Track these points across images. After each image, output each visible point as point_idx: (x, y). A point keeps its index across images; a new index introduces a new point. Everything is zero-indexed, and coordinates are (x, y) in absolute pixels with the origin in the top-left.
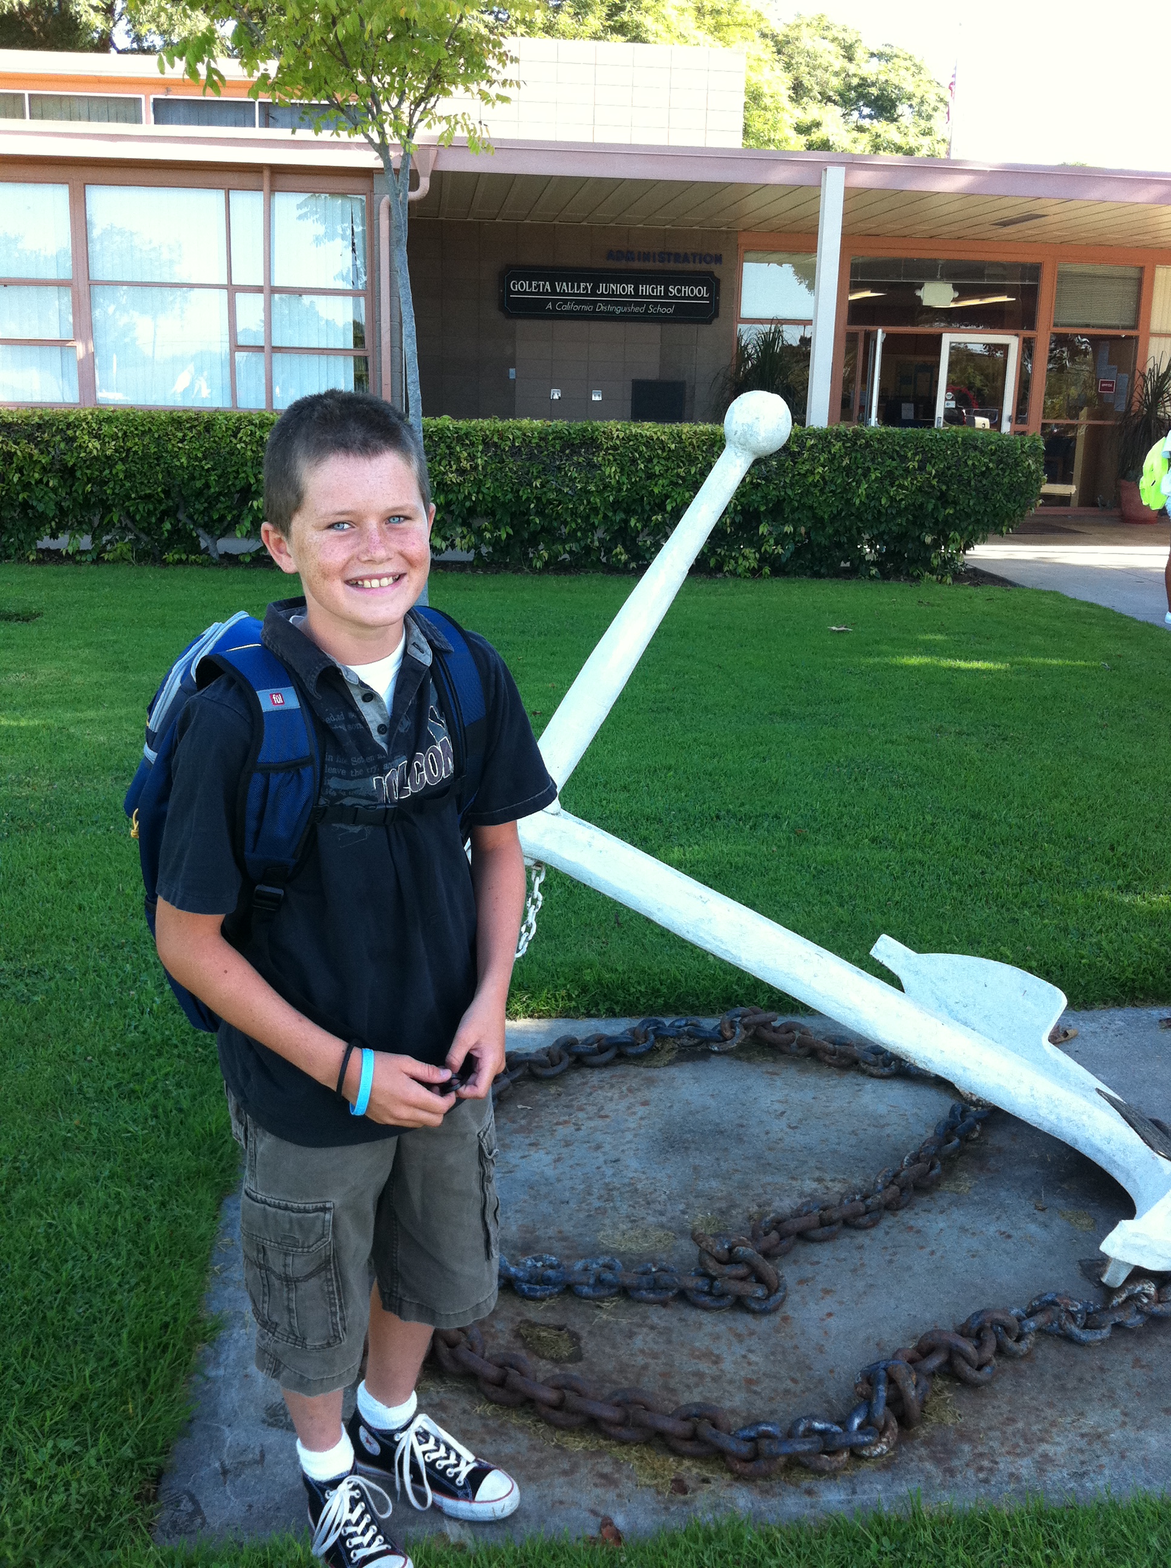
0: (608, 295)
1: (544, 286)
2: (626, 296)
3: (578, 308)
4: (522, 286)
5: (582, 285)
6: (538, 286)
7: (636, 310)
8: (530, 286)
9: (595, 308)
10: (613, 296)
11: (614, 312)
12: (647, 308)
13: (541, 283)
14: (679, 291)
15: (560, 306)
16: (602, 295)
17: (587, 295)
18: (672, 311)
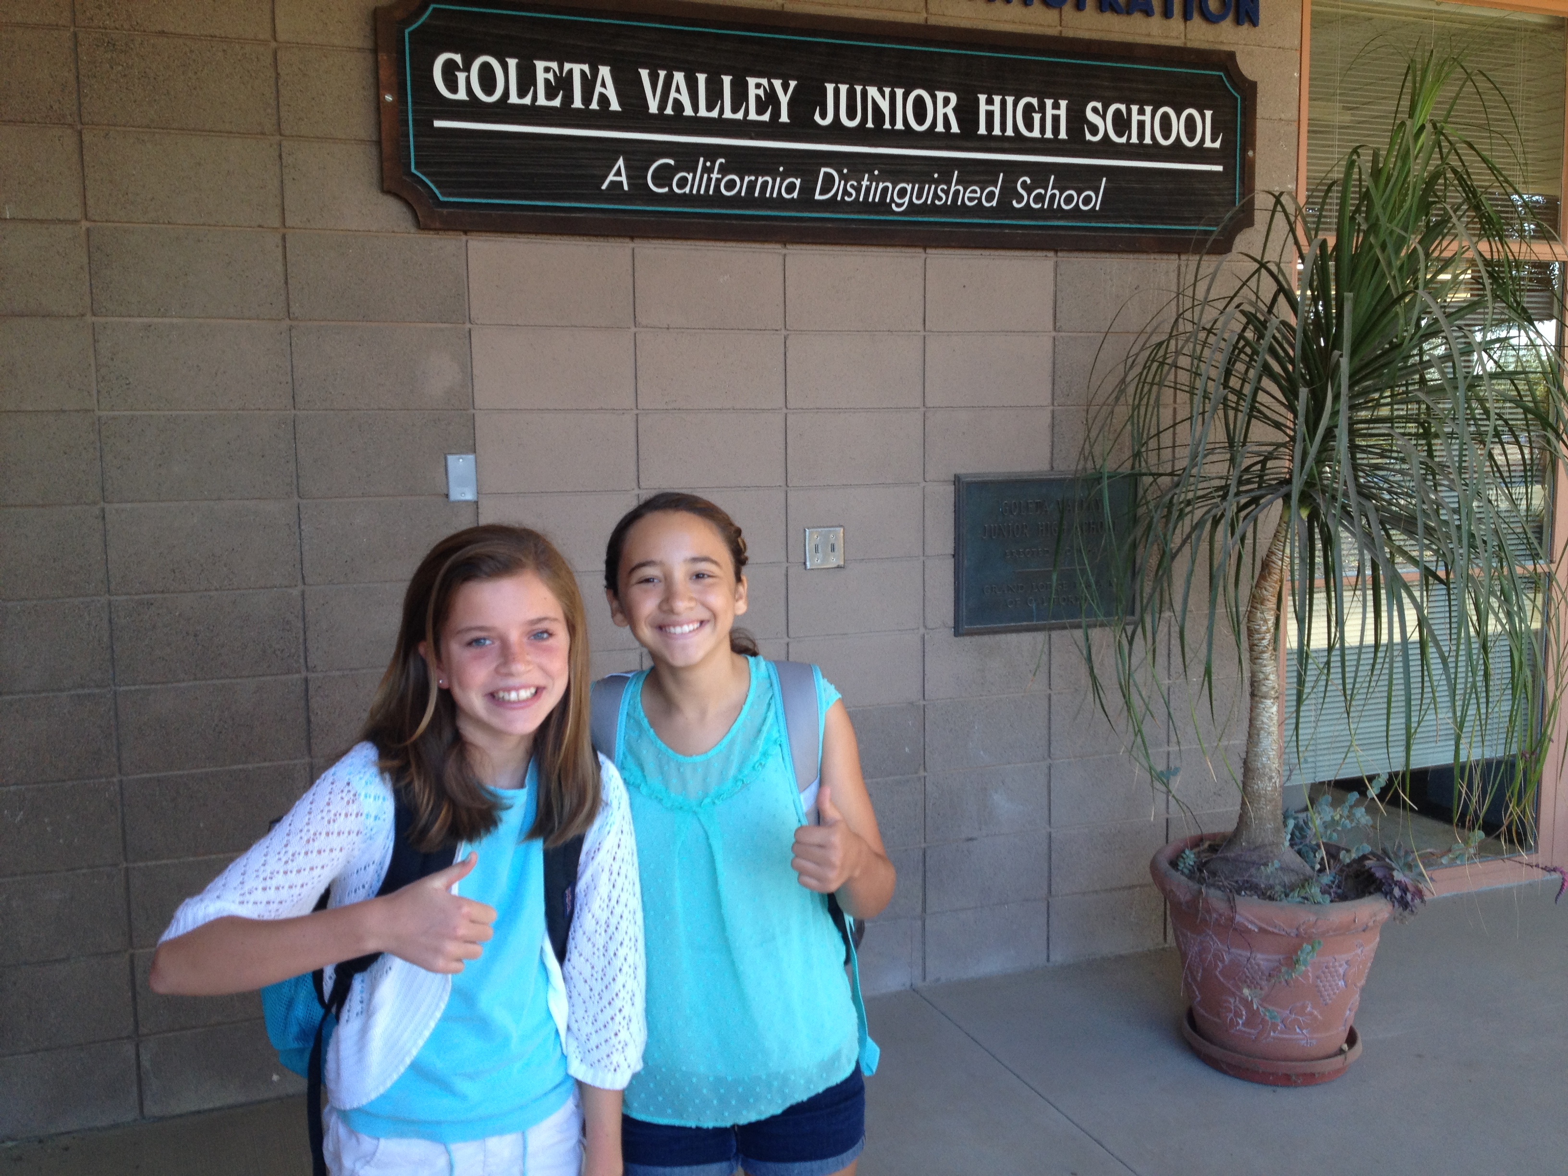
0: (859, 135)
1: (588, 85)
2: (930, 138)
3: (742, 185)
4: (488, 80)
5: (755, 86)
6: (562, 84)
7: (970, 195)
8: (526, 81)
9: (808, 189)
10: (879, 135)
11: (883, 206)
12: (1009, 192)
13: (577, 69)
14: (1121, 124)
15: (664, 175)
16: (837, 132)
17: (772, 130)
18: (1097, 202)
